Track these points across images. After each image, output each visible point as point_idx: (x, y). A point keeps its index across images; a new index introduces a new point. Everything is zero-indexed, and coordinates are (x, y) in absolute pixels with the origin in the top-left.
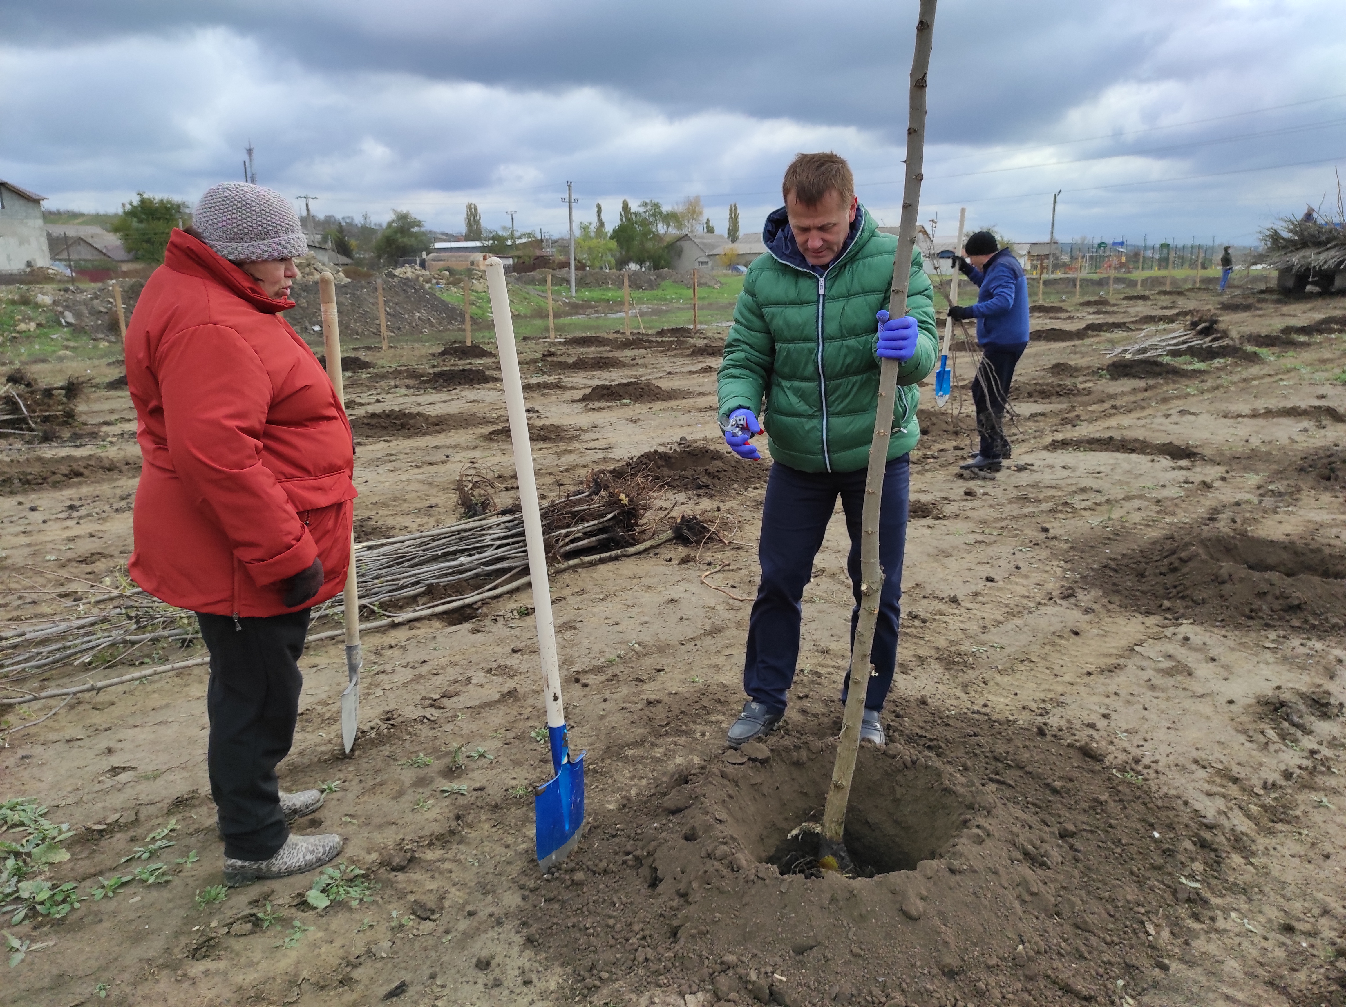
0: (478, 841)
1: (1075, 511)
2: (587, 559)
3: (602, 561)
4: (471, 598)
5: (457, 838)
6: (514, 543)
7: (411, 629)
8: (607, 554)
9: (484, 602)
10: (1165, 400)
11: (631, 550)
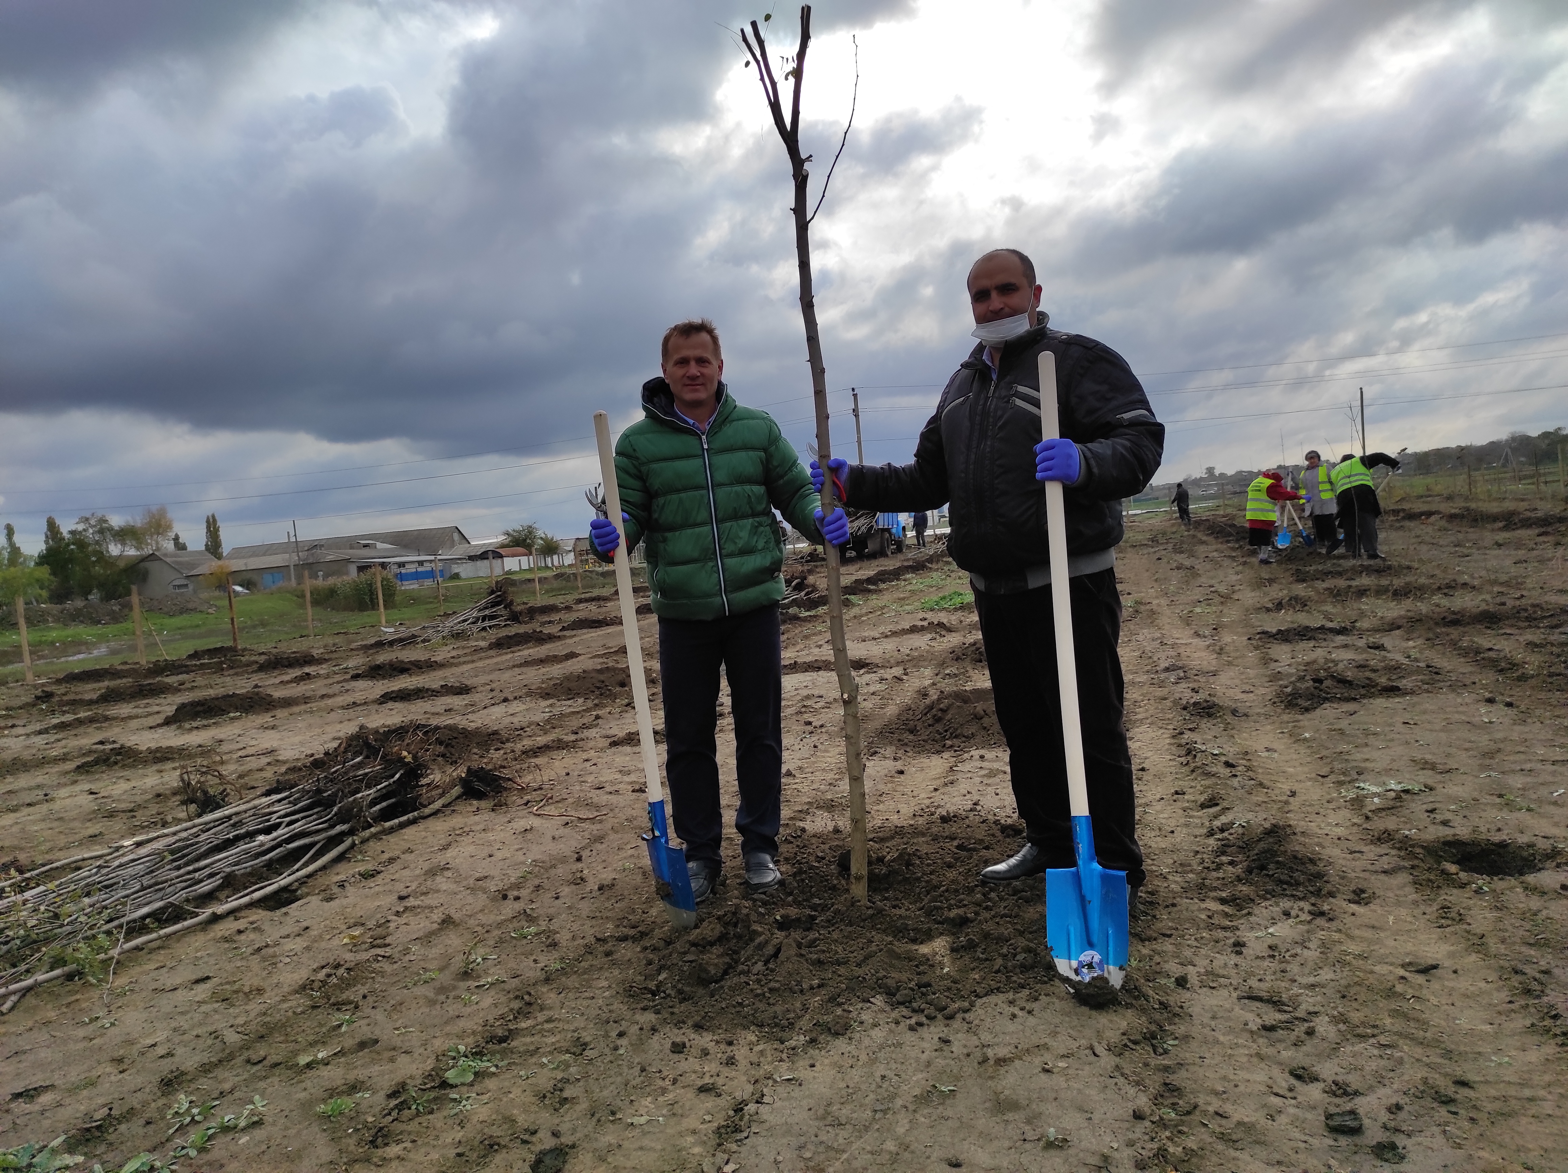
0: (558, 1004)
1: (816, 710)
2: (388, 824)
3: (402, 826)
4: (283, 880)
5: (535, 1006)
6: (303, 818)
7: (236, 919)
8: (405, 818)
9: (303, 882)
10: (806, 637)
11: (427, 811)
